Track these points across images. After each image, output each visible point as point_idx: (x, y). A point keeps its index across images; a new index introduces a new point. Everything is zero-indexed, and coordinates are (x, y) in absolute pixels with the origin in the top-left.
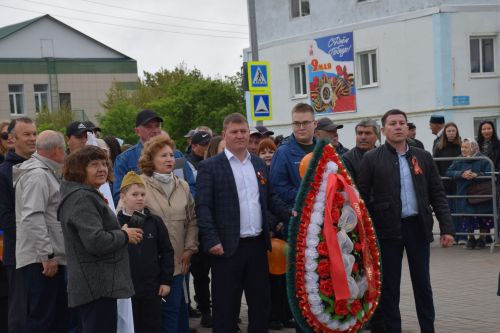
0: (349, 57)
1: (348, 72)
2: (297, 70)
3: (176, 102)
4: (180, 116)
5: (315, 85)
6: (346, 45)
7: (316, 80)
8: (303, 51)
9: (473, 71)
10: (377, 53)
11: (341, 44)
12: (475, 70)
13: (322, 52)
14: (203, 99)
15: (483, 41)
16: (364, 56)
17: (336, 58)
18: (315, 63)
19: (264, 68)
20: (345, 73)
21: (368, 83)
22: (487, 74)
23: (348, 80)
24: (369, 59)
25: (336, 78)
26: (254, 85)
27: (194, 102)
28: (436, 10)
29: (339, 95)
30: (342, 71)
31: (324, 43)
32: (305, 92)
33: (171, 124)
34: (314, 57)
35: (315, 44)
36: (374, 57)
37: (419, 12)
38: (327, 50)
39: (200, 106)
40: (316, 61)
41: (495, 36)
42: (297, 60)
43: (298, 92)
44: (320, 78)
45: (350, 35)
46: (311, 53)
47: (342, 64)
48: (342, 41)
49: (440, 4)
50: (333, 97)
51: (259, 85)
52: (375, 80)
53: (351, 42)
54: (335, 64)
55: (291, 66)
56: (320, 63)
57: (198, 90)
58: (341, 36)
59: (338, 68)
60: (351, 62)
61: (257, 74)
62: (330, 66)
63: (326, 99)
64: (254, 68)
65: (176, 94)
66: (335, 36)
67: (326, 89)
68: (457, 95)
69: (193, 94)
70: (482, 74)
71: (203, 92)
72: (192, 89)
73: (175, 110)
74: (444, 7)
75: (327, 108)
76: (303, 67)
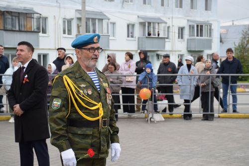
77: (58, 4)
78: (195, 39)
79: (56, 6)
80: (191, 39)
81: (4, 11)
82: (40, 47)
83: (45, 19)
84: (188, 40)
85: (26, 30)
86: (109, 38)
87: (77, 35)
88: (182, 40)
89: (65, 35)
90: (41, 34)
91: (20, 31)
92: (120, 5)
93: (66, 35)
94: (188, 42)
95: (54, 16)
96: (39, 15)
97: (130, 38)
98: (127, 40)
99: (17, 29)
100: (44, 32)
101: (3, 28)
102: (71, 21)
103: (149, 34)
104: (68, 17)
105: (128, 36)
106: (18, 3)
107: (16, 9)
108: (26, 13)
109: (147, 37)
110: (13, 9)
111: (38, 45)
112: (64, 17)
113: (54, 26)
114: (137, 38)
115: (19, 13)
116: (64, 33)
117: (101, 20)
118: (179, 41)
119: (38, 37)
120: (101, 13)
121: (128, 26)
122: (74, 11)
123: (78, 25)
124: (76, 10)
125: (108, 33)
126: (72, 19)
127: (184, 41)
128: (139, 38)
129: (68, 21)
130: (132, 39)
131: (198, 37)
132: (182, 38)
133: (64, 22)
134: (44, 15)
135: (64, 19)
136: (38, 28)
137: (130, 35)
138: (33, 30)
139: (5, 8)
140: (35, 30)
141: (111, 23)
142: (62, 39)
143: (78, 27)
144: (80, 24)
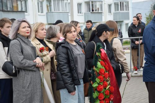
78: (119, 12)
80: (116, 13)
84: (114, 13)
85: (16, 10)
86: (68, 14)
87: (47, 13)
88: (110, 14)
91: (13, 11)
93: (40, 13)
94: (114, 15)
97: (79, 14)
98: (78, 15)
101: (2, 10)
102: (42, 3)
103: (93, 10)
105: (78, 13)
109: (91, 13)
114: (84, 13)
118: (108, 15)
119: (24, 14)
121: (78, 5)
123: (47, 5)
126: (43, 1)
127: (112, 14)
128: (85, 13)
129: (40, 2)
130: (81, 14)
131: (121, 11)
132: (110, 12)
133: (38, 3)
135: (38, 1)
137: (79, 11)
142: (38, 16)
143: (47, 7)
144: (49, 5)
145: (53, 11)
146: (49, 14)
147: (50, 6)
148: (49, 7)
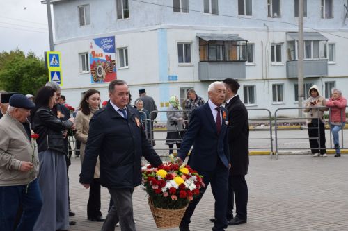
0: (112, 50)
1: (112, 59)
2: (83, 56)
3: (11, 73)
4: (13, 81)
5: (94, 66)
6: (111, 44)
7: (94, 63)
8: (87, 46)
9: (180, 62)
10: (128, 49)
11: (108, 43)
12: (181, 61)
13: (97, 47)
14: (27, 71)
15: (186, 46)
16: (121, 50)
17: (106, 50)
18: (93, 53)
19: (57, 56)
20: (110, 60)
21: (123, 66)
22: (188, 64)
23: (112, 64)
24: (123, 52)
25: (105, 62)
26: (51, 66)
27: (22, 73)
28: (159, 27)
29: (107, 72)
30: (109, 58)
31: (99, 42)
32: (88, 70)
33: (7, 86)
34: (93, 49)
35: (93, 42)
36: (126, 51)
37: (150, 28)
38: (100, 46)
39: (26, 75)
40: (94, 52)
41: (191, 43)
42: (83, 51)
43: (84, 69)
44: (96, 62)
45: (113, 38)
46: (91, 47)
47: (109, 54)
48: (109, 41)
49: (161, 24)
50: (104, 73)
51: (54, 66)
52: (127, 65)
53: (114, 42)
54: (105, 54)
55: (80, 54)
56: (96, 53)
57: (25, 66)
58: (108, 38)
59: (107, 56)
60: (114, 54)
61: (53, 59)
62: (102, 55)
63: (100, 74)
64: (51, 56)
65: (10, 68)
66: (105, 38)
67: (100, 69)
68: (170, 75)
69: (21, 68)
70: (184, 64)
71: (28, 67)
72: (21, 65)
73: (9, 77)
74: (163, 25)
75: (100, 79)
76: (87, 55)
77: (266, 28)
79: (263, 30)
81: (209, 41)
82: (247, 79)
83: (252, 45)
85: (231, 60)
87: (288, 61)
89: (273, 63)
90: (247, 63)
91: (225, 61)
92: (341, 22)
93: (275, 63)
95: (262, 42)
96: (245, 42)
99: (221, 59)
100: (250, 61)
101: (207, 60)
102: (280, 46)
104: (277, 41)
106: (223, 30)
107: (221, 37)
108: (232, 41)
110: (218, 37)
111: (244, 76)
112: (272, 42)
113: (261, 53)
115: (224, 42)
116: (273, 60)
117: (317, 42)
119: (245, 66)
120: (317, 34)
122: (284, 33)
123: (289, 49)
124: (287, 33)
125: (326, 56)
126: (282, 43)
129: (277, 46)
133: (273, 47)
134: (250, 41)
135: (272, 44)
136: (244, 57)
138: (238, 59)
139: (209, 37)
140: (241, 59)
141: (329, 44)
142: (270, 67)
143: (289, 52)
144: (291, 49)
145: (297, 59)
146: (291, 63)
147: (294, 50)
148: (292, 53)
